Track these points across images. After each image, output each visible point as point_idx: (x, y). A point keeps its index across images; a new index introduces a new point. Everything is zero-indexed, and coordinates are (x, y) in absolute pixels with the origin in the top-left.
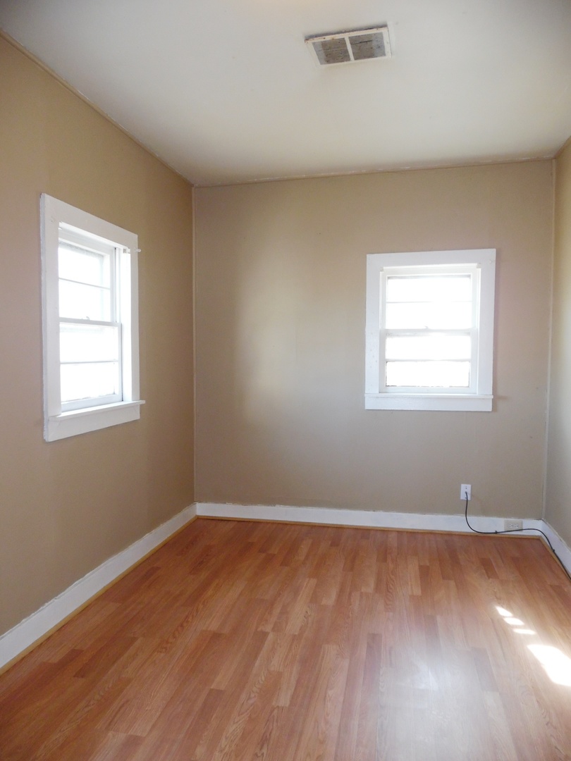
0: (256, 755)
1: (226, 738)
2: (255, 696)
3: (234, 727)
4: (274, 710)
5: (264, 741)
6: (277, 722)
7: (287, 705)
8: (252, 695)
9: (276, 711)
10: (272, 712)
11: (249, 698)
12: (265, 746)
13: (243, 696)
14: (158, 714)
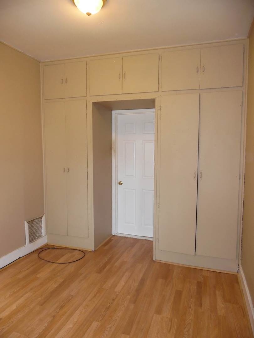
0: (112, 304)
1: (122, 310)
2: (108, 328)
3: (119, 314)
4: (101, 320)
5: (108, 308)
6: (101, 315)
7: (94, 322)
8: (109, 329)
9: (100, 319)
10: (102, 319)
11: (111, 327)
12: (108, 306)
13: (113, 329)
14: (152, 324)
